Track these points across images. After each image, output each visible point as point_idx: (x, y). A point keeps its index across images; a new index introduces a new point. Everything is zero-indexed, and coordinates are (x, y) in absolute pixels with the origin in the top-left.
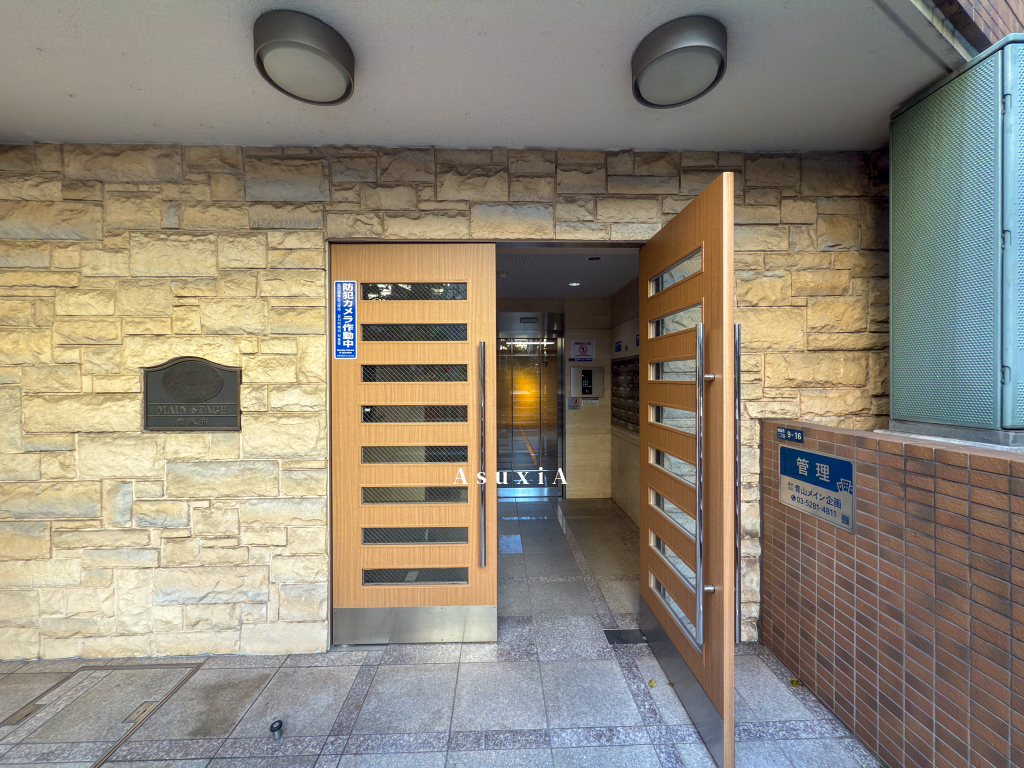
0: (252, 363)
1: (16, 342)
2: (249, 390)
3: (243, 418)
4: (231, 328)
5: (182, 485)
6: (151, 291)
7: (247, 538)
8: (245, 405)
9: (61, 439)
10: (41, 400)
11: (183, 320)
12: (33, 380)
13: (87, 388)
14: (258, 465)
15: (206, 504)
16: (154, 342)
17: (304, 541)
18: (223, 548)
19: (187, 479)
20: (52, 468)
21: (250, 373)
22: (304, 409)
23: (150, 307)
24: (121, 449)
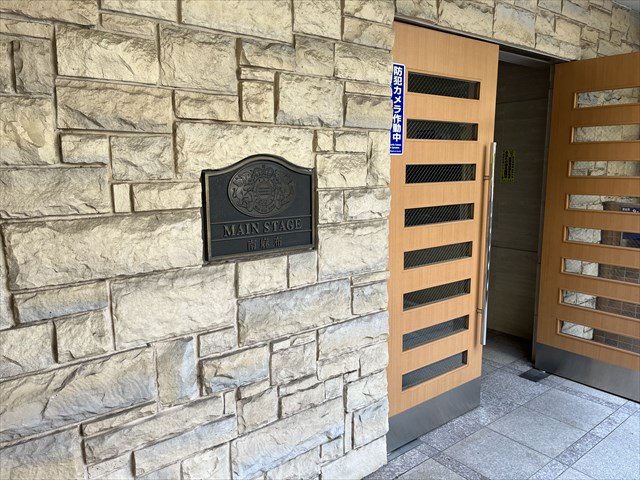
0: (329, 164)
2: (328, 198)
3: (321, 233)
4: (310, 118)
5: (263, 327)
6: (216, 52)
7: (324, 372)
8: (325, 216)
9: (89, 291)
10: (45, 230)
11: (258, 102)
12: (27, 194)
13: (123, 205)
14: (334, 286)
15: (286, 344)
16: (225, 133)
17: (371, 360)
18: (302, 390)
19: (267, 317)
21: (329, 177)
22: (374, 216)
23: (213, 77)
24: (183, 293)
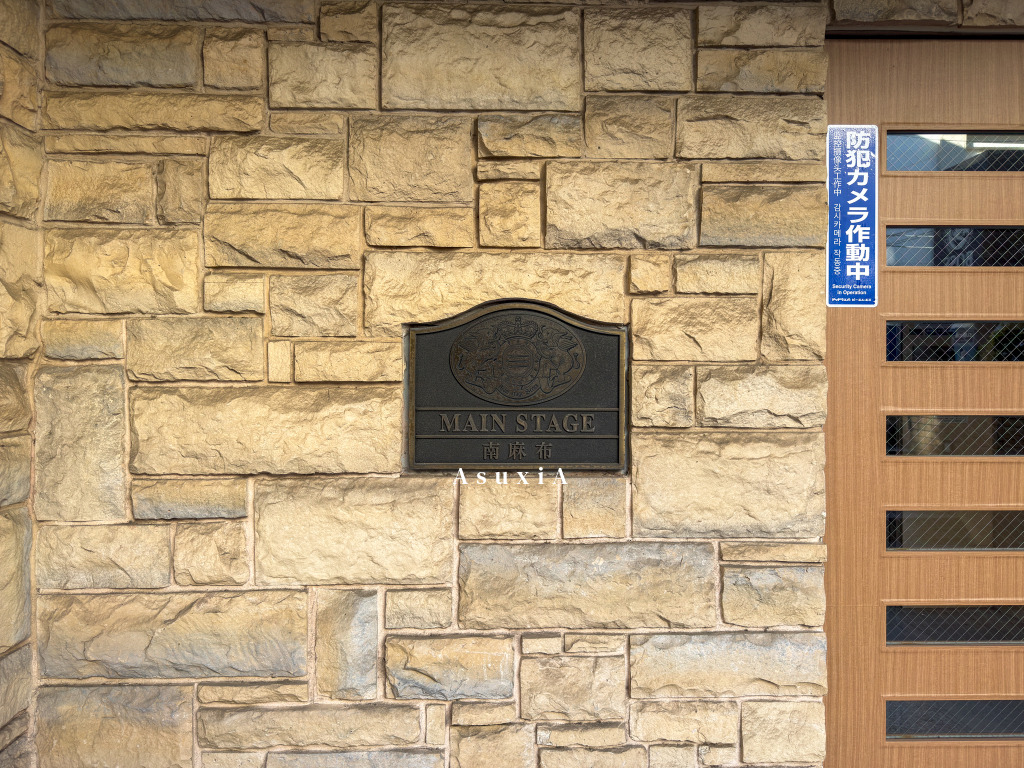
0: (658, 315)
1: (120, 262)
2: (653, 378)
3: (637, 443)
4: (615, 234)
5: (502, 600)
6: (433, 143)
7: (646, 726)
8: (644, 412)
9: (220, 490)
10: (174, 398)
11: (505, 214)
12: (158, 351)
13: (280, 371)
14: (670, 553)
15: (554, 646)
16: (442, 265)
17: (775, 734)
18: (591, 749)
19: (511, 584)
20: (201, 557)
21: (656, 339)
22: (777, 422)
23: (428, 181)
24: (360, 515)
